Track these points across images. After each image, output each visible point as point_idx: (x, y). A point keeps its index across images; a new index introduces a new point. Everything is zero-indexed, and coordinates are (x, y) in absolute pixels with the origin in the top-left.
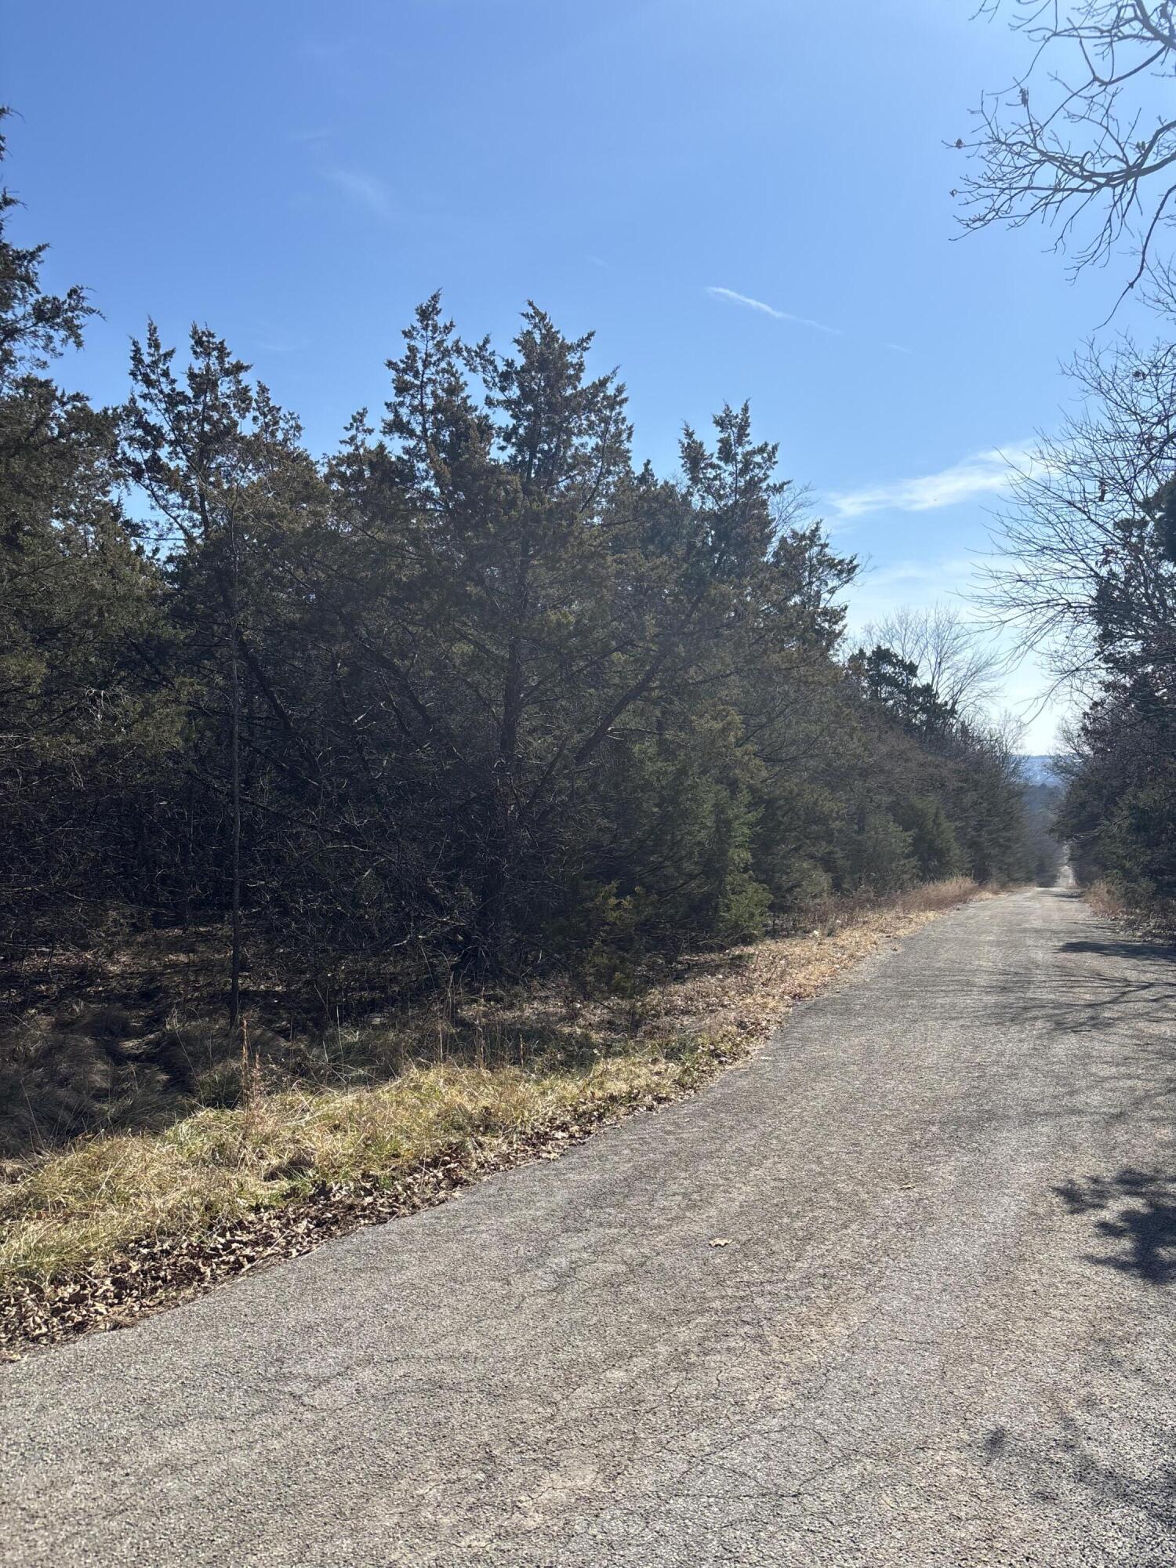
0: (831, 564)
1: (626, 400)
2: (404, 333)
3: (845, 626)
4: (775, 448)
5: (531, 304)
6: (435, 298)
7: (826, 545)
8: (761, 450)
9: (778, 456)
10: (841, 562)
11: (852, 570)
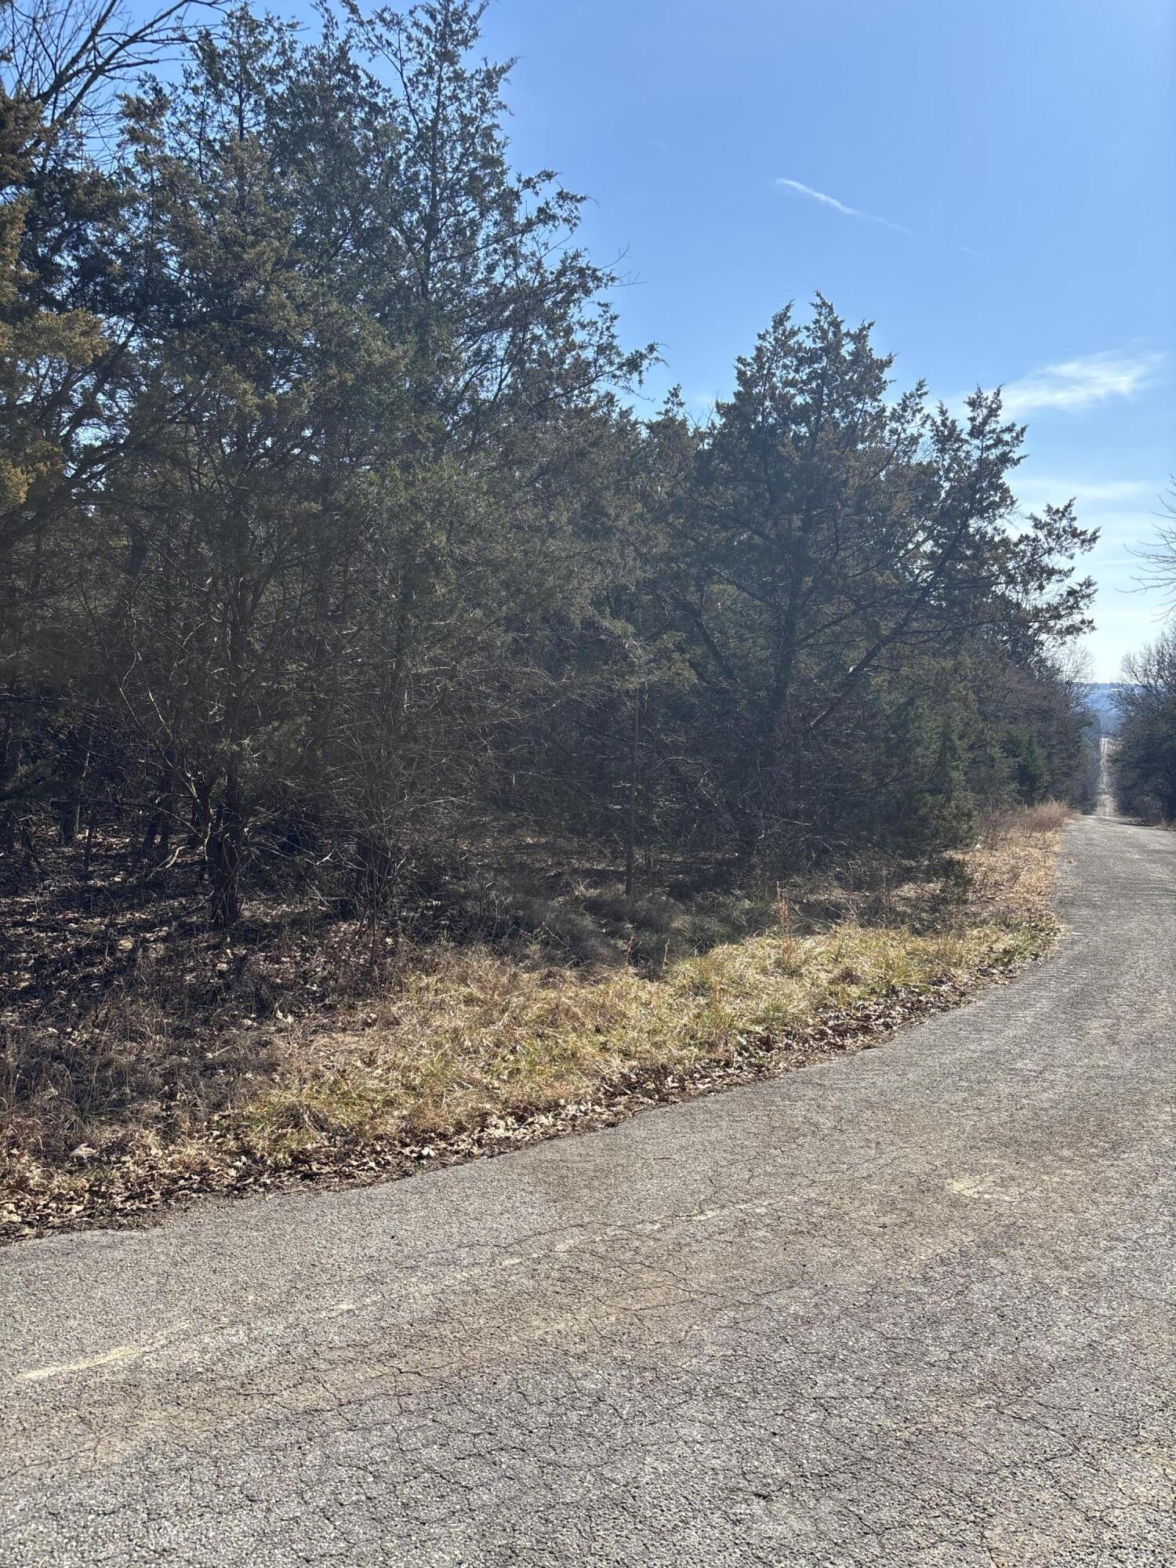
0: (1075, 534)
1: (926, 393)
2: (759, 335)
3: (1096, 591)
4: (1023, 430)
5: (818, 295)
6: (788, 308)
7: (1074, 519)
8: (1009, 429)
9: (1026, 437)
10: (1084, 533)
11: (1094, 538)
